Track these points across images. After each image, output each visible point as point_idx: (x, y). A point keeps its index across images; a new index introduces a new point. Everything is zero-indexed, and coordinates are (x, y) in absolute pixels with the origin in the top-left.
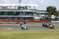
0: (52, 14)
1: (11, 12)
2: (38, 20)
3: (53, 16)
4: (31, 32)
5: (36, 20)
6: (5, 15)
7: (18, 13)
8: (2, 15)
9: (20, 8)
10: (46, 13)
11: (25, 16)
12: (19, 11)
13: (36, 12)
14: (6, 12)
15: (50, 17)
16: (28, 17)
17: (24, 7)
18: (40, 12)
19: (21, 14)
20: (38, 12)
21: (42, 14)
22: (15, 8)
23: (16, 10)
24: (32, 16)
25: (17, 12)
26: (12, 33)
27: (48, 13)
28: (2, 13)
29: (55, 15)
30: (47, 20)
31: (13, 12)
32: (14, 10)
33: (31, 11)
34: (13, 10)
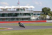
0: (47, 14)
1: (11, 14)
2: (35, 20)
3: (47, 16)
4: (29, 31)
5: (33, 20)
6: (5, 16)
7: (17, 15)
8: (2, 16)
9: (18, 10)
10: (42, 14)
11: (23, 17)
12: (17, 12)
13: (33, 13)
14: (6, 14)
15: (45, 17)
16: (26, 18)
17: (22, 9)
18: (36, 13)
19: (19, 15)
20: (35, 13)
21: (38, 14)
22: (14, 10)
23: (15, 11)
24: (30, 17)
25: (16, 13)
26: (12, 32)
27: (43, 13)
28: (3, 15)
29: (49, 15)
30: (43, 20)
31: (13, 13)
32: (14, 11)
33: (28, 12)
34: (12, 11)
